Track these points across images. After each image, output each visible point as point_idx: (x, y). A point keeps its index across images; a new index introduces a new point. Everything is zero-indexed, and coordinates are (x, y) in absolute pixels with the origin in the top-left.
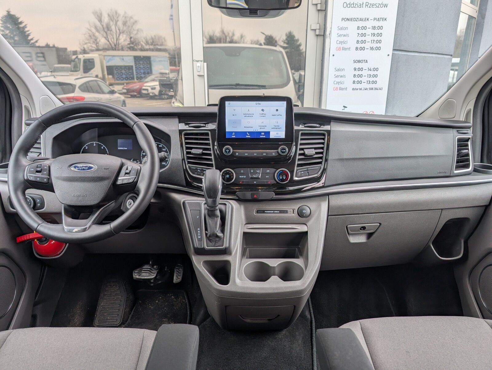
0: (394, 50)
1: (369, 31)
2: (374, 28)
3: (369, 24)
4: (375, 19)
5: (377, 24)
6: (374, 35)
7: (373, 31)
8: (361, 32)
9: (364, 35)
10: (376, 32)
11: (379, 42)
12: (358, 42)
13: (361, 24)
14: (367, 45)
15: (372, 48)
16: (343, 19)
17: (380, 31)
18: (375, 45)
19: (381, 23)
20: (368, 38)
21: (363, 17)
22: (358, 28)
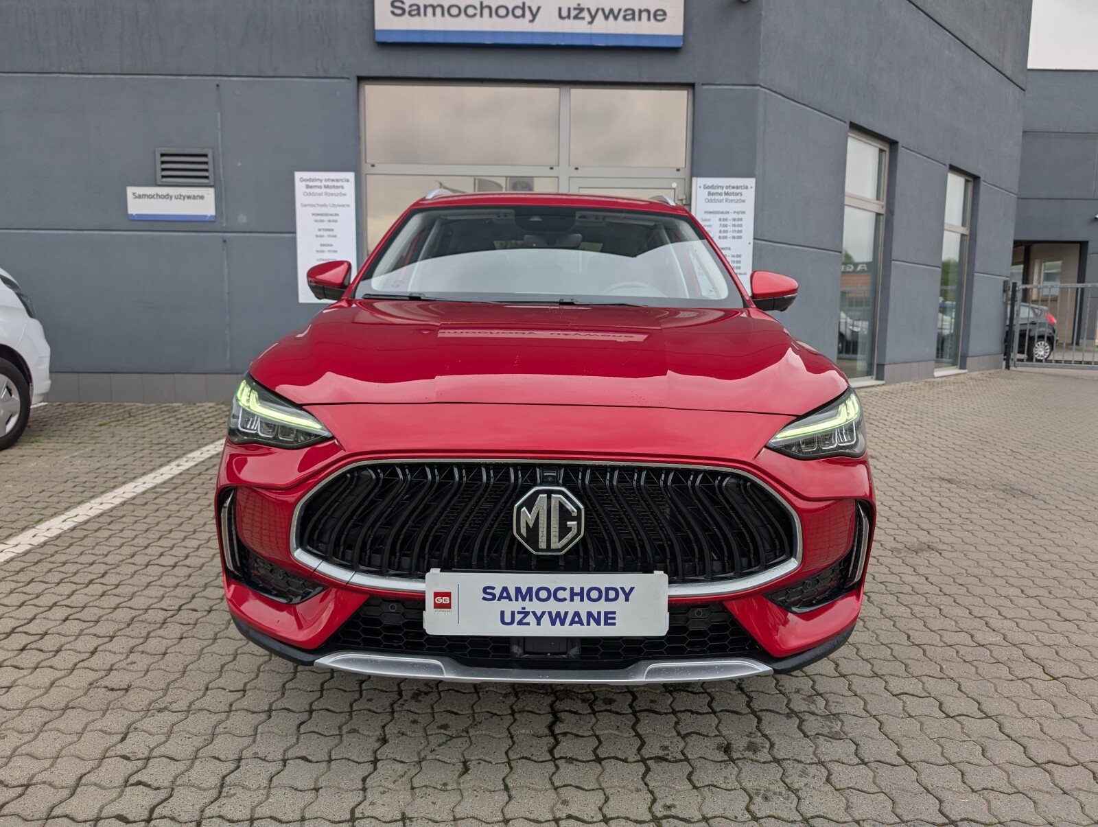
0: (754, 239)
1: (730, 223)
2: (734, 220)
3: (730, 216)
4: (734, 212)
5: (737, 216)
6: (734, 225)
7: (734, 223)
8: (722, 223)
9: (726, 226)
10: (737, 223)
11: (740, 231)
12: (720, 231)
13: (722, 216)
14: (729, 235)
15: (734, 237)
16: (706, 212)
17: (740, 223)
18: (736, 235)
19: (740, 216)
20: (730, 229)
21: (724, 210)
22: (720, 220)
